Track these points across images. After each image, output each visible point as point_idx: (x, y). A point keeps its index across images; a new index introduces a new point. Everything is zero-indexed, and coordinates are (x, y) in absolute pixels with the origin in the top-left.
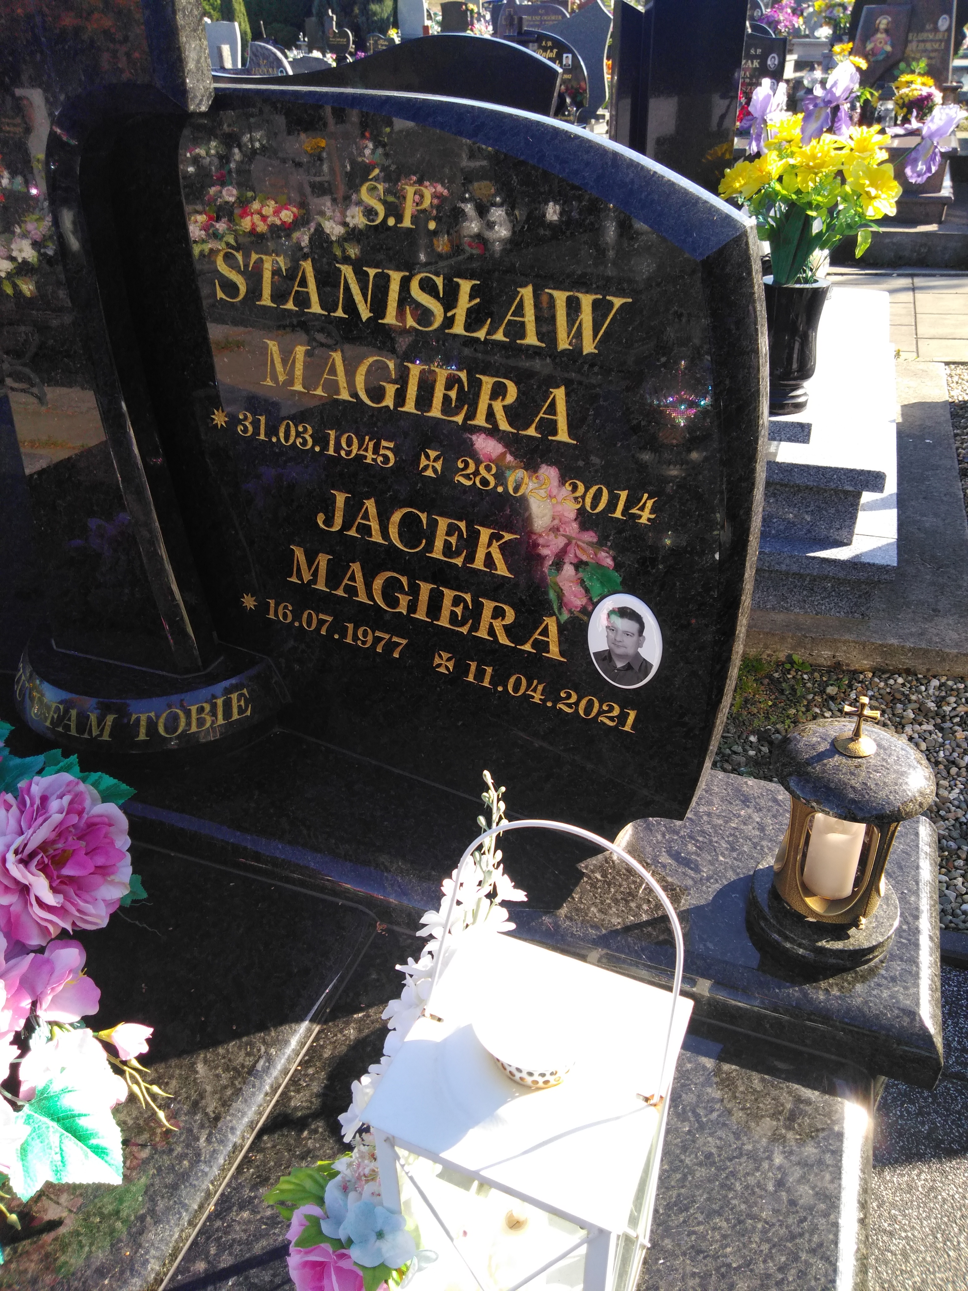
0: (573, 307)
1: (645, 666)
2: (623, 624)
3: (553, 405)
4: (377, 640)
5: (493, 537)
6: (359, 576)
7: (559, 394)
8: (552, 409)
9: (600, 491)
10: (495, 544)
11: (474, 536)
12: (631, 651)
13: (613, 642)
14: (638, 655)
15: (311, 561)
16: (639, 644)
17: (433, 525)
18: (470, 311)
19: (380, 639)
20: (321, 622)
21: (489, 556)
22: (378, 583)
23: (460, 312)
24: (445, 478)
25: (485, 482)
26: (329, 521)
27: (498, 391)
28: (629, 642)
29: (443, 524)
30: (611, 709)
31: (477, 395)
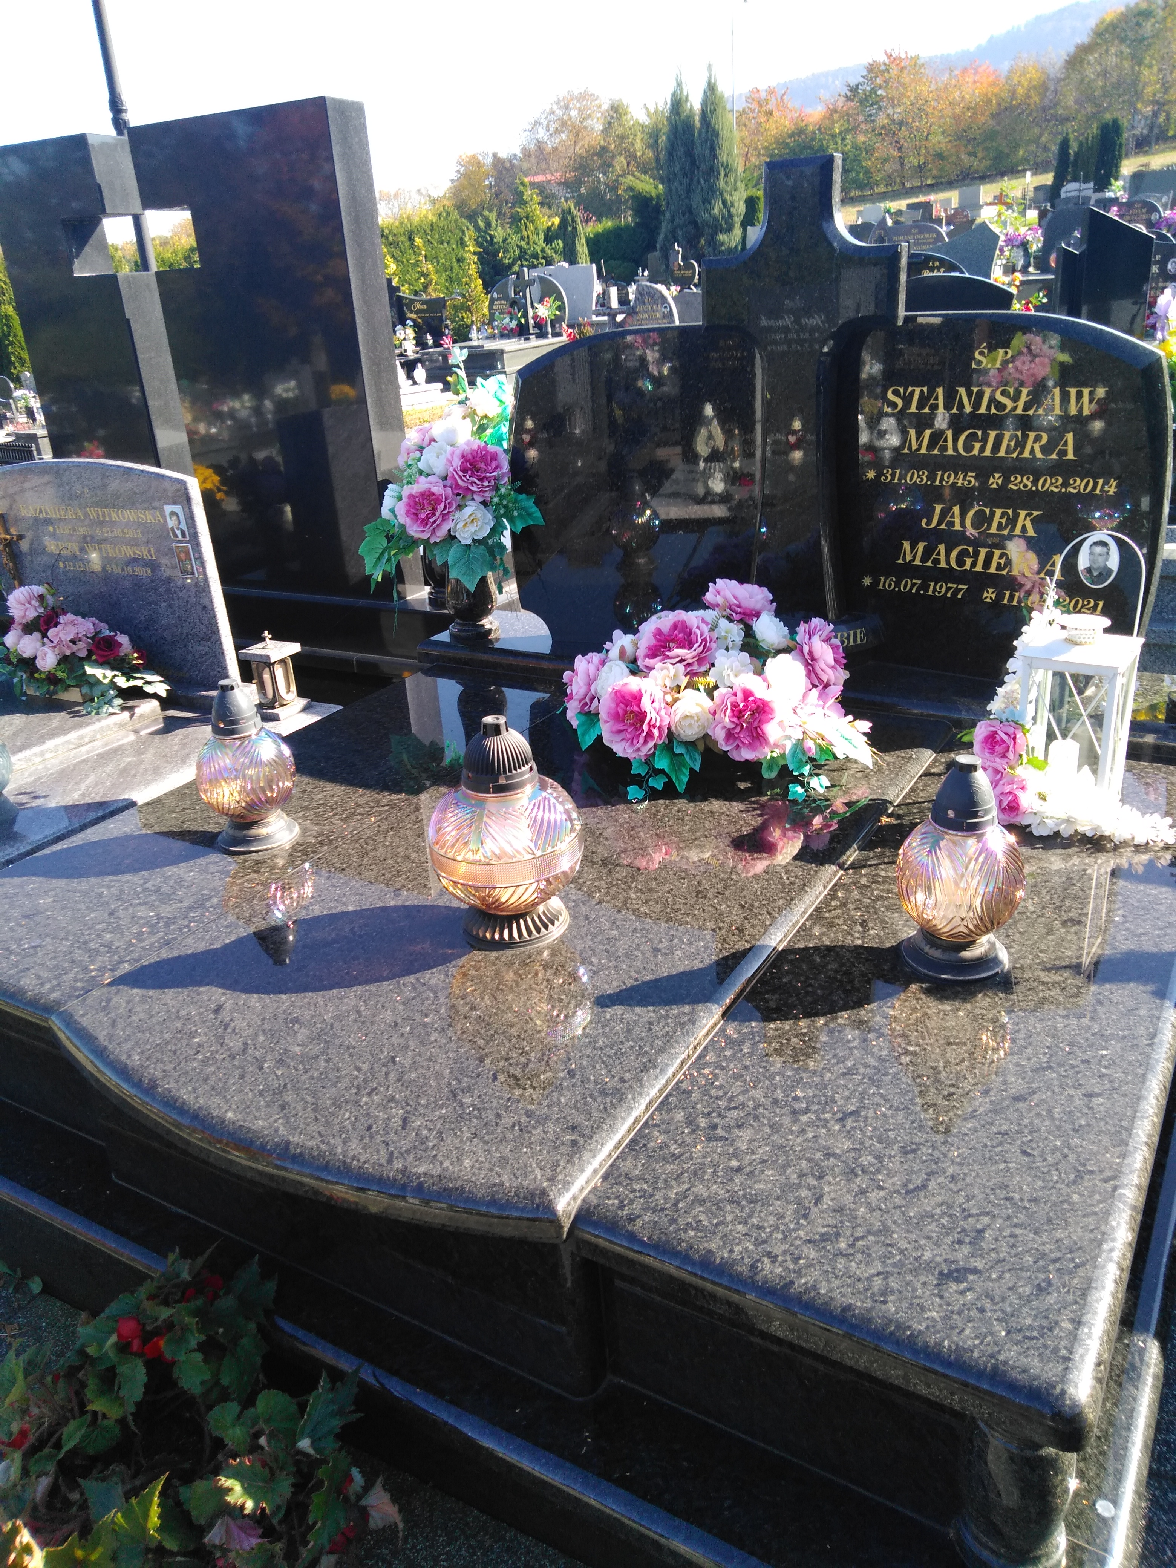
0: (1079, 395)
1: (1110, 571)
2: (1099, 549)
3: (1066, 442)
4: (948, 589)
5: (1028, 515)
6: (943, 552)
7: (1070, 437)
8: (1066, 444)
9: (1088, 482)
10: (1028, 519)
11: (1016, 516)
12: (1102, 565)
13: (1092, 561)
14: (1106, 566)
15: (913, 548)
16: (1107, 560)
17: (993, 514)
18: (1026, 403)
19: (950, 588)
20: (913, 585)
21: (1024, 527)
22: (954, 554)
23: (1021, 404)
24: (1003, 488)
25: (1025, 486)
26: (928, 524)
27: (1037, 439)
28: (1101, 560)
29: (998, 512)
30: (1089, 602)
31: (1026, 442)
